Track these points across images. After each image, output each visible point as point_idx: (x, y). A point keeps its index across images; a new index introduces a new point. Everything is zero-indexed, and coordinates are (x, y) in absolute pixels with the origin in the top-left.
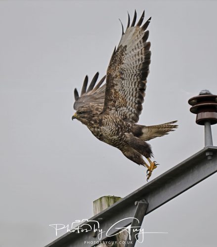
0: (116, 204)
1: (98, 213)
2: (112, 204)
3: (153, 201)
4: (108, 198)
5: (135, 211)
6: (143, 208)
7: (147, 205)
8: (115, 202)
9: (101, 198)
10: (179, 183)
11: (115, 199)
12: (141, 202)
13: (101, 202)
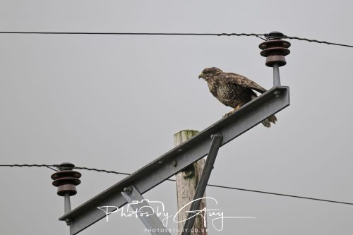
0: (194, 137)
1: (178, 145)
2: (191, 137)
3: (227, 135)
4: (187, 132)
5: (211, 143)
6: (218, 141)
7: (222, 139)
8: (193, 135)
9: (181, 132)
10: (250, 119)
11: (193, 132)
12: (216, 135)
13: (181, 135)
